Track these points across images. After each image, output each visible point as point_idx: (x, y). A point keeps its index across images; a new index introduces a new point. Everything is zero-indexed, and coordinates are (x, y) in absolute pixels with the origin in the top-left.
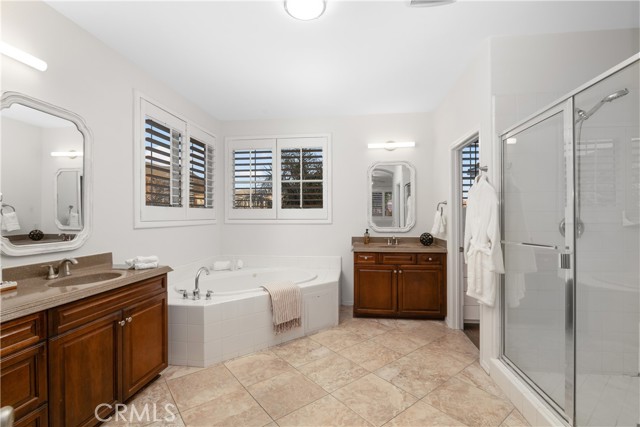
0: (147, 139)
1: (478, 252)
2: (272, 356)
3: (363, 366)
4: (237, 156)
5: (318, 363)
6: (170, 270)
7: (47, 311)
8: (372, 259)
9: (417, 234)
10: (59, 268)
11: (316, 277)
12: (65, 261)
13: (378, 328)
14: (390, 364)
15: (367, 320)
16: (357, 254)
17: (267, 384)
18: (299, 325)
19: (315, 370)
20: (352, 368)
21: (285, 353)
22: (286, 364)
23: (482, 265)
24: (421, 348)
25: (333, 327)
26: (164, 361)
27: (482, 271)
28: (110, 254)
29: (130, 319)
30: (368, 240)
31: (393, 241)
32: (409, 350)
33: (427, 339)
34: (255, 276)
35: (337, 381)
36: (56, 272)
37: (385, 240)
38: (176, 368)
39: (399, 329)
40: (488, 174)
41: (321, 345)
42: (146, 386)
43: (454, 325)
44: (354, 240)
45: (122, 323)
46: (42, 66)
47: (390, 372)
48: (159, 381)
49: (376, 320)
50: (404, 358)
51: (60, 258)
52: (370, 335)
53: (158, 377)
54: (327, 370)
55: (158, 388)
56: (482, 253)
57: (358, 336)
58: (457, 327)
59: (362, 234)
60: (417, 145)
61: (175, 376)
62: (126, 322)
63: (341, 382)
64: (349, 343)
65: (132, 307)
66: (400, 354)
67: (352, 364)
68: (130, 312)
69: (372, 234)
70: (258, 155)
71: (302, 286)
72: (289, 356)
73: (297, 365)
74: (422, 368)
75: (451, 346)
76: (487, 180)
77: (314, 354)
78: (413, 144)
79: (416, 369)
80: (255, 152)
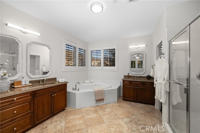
0: (66, 47)
1: (160, 83)
2: (94, 109)
3: (119, 116)
4: (92, 52)
5: (106, 113)
6: (68, 83)
7: (34, 91)
8: (128, 83)
9: (146, 75)
10: (43, 81)
11: (111, 87)
12: (44, 79)
13: (129, 105)
14: (128, 117)
15: (127, 101)
16: (124, 81)
17: (89, 116)
18: (104, 101)
19: (104, 115)
20: (115, 116)
21: (98, 108)
22: (97, 111)
23: (161, 88)
24: (141, 114)
25: (115, 103)
26: (66, 106)
27: (161, 90)
28: (56, 78)
29: (55, 95)
30: (129, 76)
31: (137, 77)
32: (137, 114)
33: (145, 111)
34: (95, 85)
35: (109, 119)
36: (42, 82)
37: (134, 77)
38: (70, 108)
39: (136, 106)
40: (164, 56)
41: (109, 108)
42: (61, 111)
43: (157, 107)
44: (125, 76)
45: (53, 95)
46: (39, 34)
47: (127, 120)
48: (65, 111)
49: (130, 102)
50: (134, 116)
51: (43, 79)
52: (125, 107)
53: (64, 109)
54: (107, 116)
55: (63, 112)
56: (161, 84)
57: (122, 106)
58: (158, 109)
59: (127, 75)
60: (146, 46)
61: (68, 110)
62: (54, 95)
63: (110, 120)
64: (118, 108)
65: (56, 91)
66: (133, 115)
67: (116, 115)
68: (56, 93)
69: (130, 75)
70: (98, 51)
71: (105, 89)
72: (99, 109)
73: (99, 112)
74: (139, 121)
75: (153, 115)
76: (164, 58)
77: (106, 110)
78: (145, 46)
79: (136, 121)
80: (97, 51)
